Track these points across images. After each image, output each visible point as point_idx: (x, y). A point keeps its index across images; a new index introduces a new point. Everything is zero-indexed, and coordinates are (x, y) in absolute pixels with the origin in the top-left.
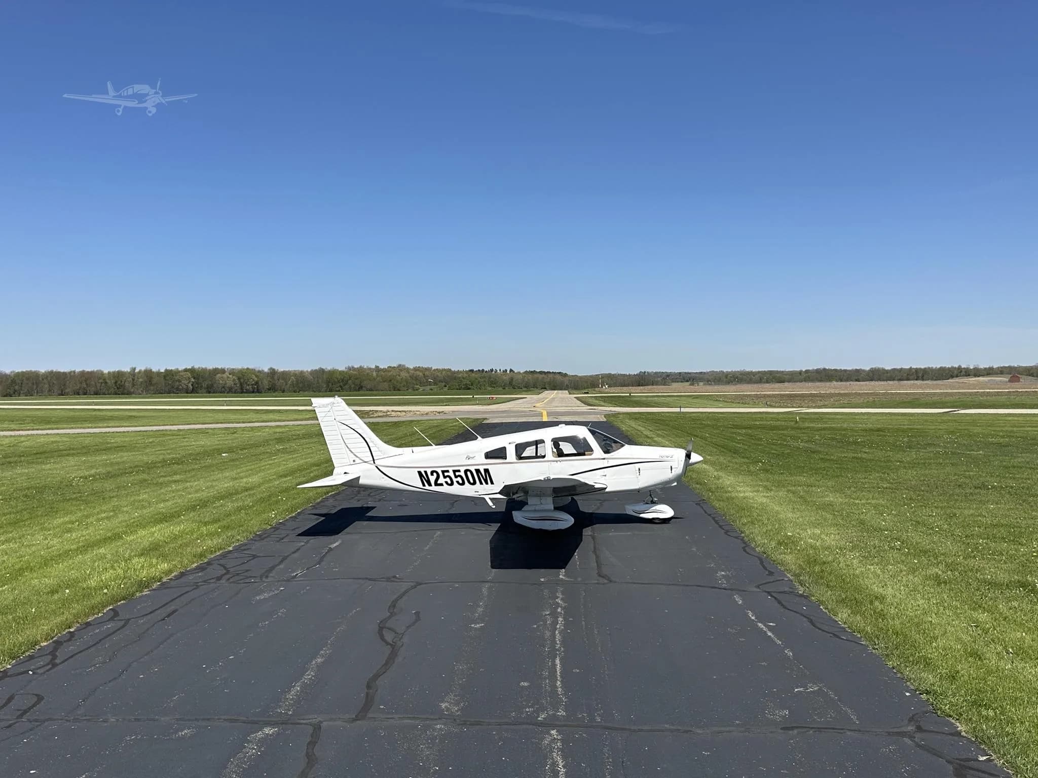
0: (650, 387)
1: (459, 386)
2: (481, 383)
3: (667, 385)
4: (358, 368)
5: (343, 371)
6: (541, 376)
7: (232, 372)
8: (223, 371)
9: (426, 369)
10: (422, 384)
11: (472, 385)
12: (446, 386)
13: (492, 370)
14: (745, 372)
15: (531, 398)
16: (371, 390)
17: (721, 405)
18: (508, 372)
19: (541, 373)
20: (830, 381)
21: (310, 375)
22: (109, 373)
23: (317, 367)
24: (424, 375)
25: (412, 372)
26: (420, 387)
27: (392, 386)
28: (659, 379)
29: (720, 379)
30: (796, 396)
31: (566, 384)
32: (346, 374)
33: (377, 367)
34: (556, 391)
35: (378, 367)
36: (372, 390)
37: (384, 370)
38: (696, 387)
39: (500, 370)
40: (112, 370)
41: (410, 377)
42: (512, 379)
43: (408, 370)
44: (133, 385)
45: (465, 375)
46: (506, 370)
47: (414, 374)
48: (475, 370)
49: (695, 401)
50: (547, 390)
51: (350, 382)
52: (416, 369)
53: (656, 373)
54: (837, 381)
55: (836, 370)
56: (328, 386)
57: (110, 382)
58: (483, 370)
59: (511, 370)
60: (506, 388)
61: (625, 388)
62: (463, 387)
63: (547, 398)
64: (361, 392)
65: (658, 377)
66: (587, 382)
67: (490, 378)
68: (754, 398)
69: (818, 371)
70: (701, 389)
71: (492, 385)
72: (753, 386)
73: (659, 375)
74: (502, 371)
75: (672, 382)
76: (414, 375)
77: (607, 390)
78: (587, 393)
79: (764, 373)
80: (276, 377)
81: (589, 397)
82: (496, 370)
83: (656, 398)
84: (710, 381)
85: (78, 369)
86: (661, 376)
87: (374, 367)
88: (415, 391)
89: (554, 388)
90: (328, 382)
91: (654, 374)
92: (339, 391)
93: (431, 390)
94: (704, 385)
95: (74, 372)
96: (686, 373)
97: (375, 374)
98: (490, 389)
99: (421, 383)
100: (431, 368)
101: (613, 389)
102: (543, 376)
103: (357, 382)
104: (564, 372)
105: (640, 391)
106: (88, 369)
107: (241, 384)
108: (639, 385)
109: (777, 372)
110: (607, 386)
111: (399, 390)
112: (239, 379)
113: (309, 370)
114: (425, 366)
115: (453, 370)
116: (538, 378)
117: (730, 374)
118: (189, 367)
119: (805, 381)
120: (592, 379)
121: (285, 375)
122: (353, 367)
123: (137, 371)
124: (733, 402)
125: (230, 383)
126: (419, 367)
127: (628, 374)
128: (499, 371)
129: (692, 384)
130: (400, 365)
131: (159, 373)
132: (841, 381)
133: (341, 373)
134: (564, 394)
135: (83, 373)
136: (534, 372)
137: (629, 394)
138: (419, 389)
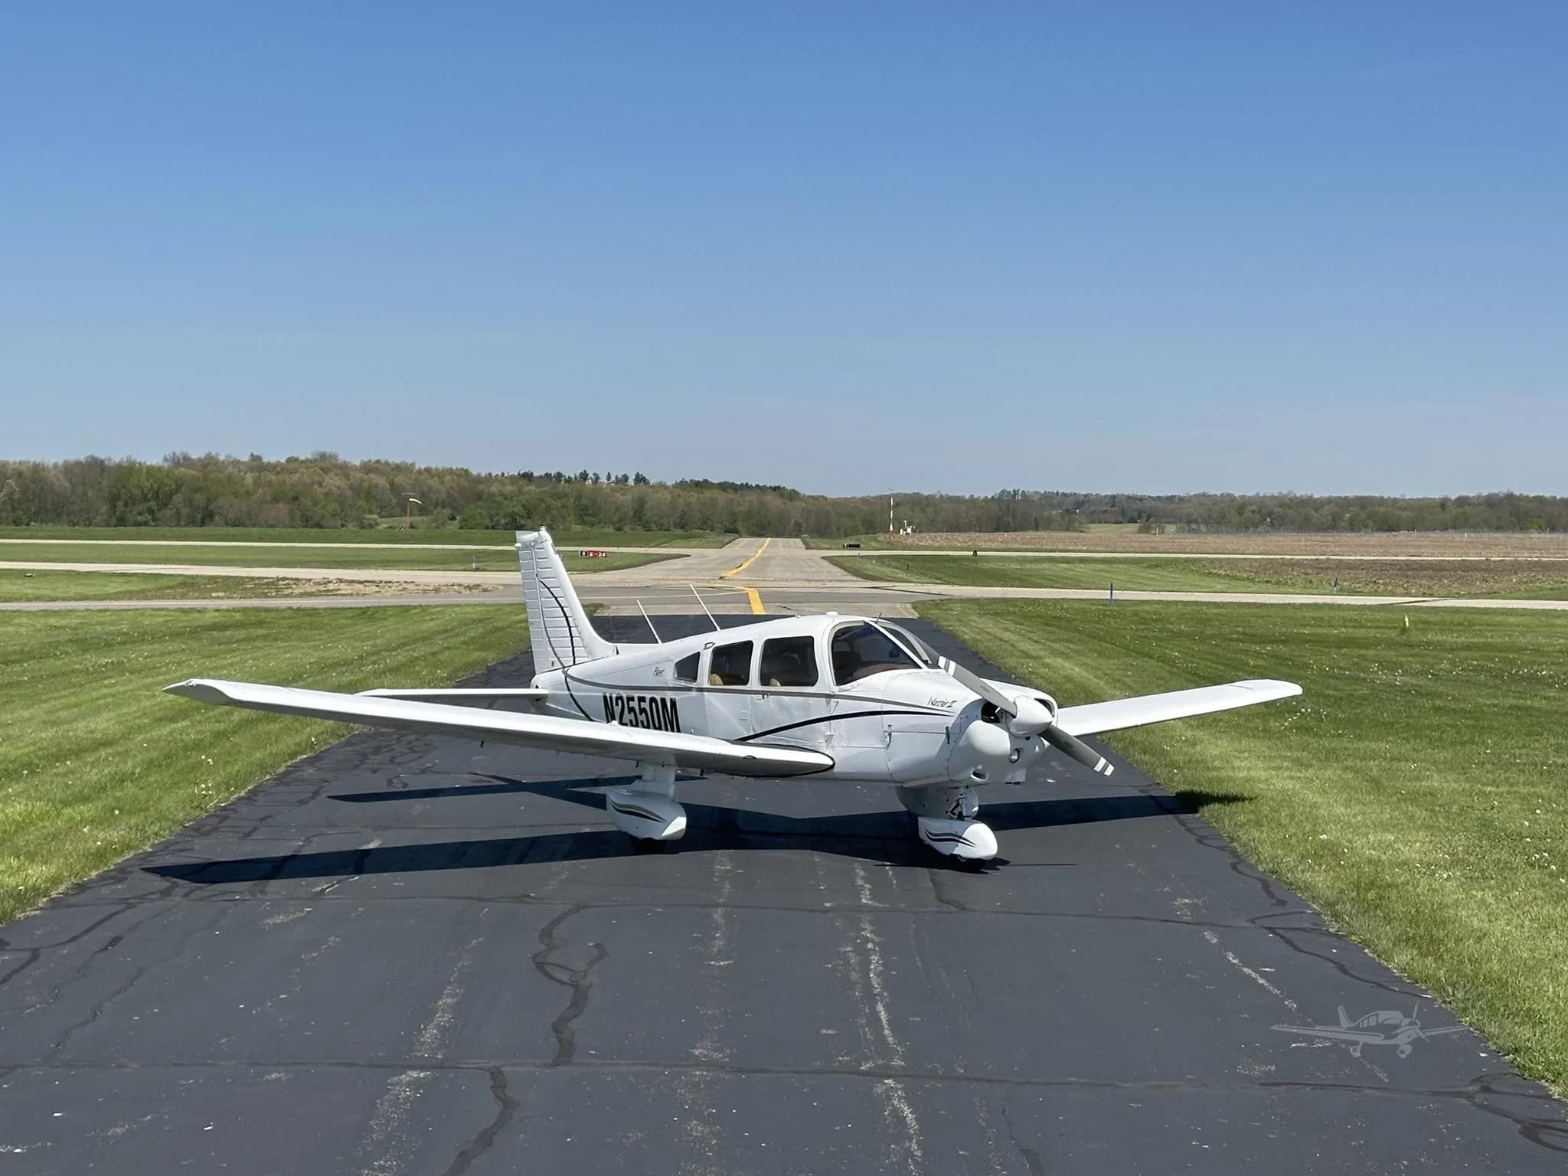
0: (1030, 534)
1: (491, 519)
2: (555, 512)
3: (1075, 530)
4: (200, 460)
5: (160, 469)
6: (722, 497)
9: (399, 468)
10: (386, 511)
11: (529, 516)
12: (453, 518)
13: (584, 476)
14: (1291, 500)
15: (703, 556)
16: (236, 524)
17: (1219, 587)
18: (631, 482)
19: (724, 486)
20: (1523, 529)
21: (60, 476)
23: (81, 455)
24: (392, 484)
25: (359, 475)
26: (379, 520)
27: (299, 514)
28: (1054, 512)
29: (1224, 517)
30: (1422, 567)
31: (793, 521)
32: (167, 476)
33: (255, 458)
34: (769, 539)
35: (259, 458)
36: (242, 523)
38: (1155, 538)
39: (609, 477)
41: (352, 488)
42: (641, 503)
43: (344, 469)
45: (509, 489)
46: (626, 478)
47: (362, 480)
48: (535, 475)
49: (1151, 573)
50: (741, 537)
51: (178, 498)
52: (368, 468)
53: (1047, 497)
54: (1541, 529)
55: (1540, 500)
56: (114, 507)
58: (559, 475)
59: (640, 479)
60: (627, 529)
61: (961, 538)
62: (503, 521)
63: (748, 558)
64: (208, 530)
65: (1053, 507)
66: (851, 516)
67: (579, 497)
68: (1310, 571)
69: (1492, 503)
70: (1170, 543)
71: (586, 518)
72: (1314, 538)
73: (1054, 501)
74: (613, 478)
75: (1093, 522)
76: (366, 485)
77: (910, 541)
78: (857, 546)
79: (1345, 503)
81: (861, 557)
82: (597, 478)
83: (1046, 566)
84: (1195, 521)
86: (1060, 505)
87: (245, 458)
88: (366, 530)
89: (761, 529)
90: (113, 500)
91: (1040, 500)
92: (146, 524)
93: (412, 527)
94: (1178, 531)
96: (1129, 497)
97: (249, 478)
98: (579, 528)
99: (382, 508)
100: (413, 465)
101: (927, 539)
102: (731, 495)
103: (200, 499)
104: (789, 487)
105: (1004, 546)
108: (1000, 526)
109: (1382, 501)
110: (909, 530)
111: (319, 525)
113: (61, 462)
114: (397, 460)
115: (475, 473)
116: (714, 501)
117: (1251, 504)
119: (1455, 528)
120: (866, 508)
122: (186, 458)
124: (1252, 580)
126: (378, 461)
127: (967, 497)
128: (603, 479)
129: (1145, 530)
130: (323, 456)
132: (1553, 529)
133: (151, 471)
134: (790, 548)
136: (701, 485)
137: (972, 553)
138: (377, 524)
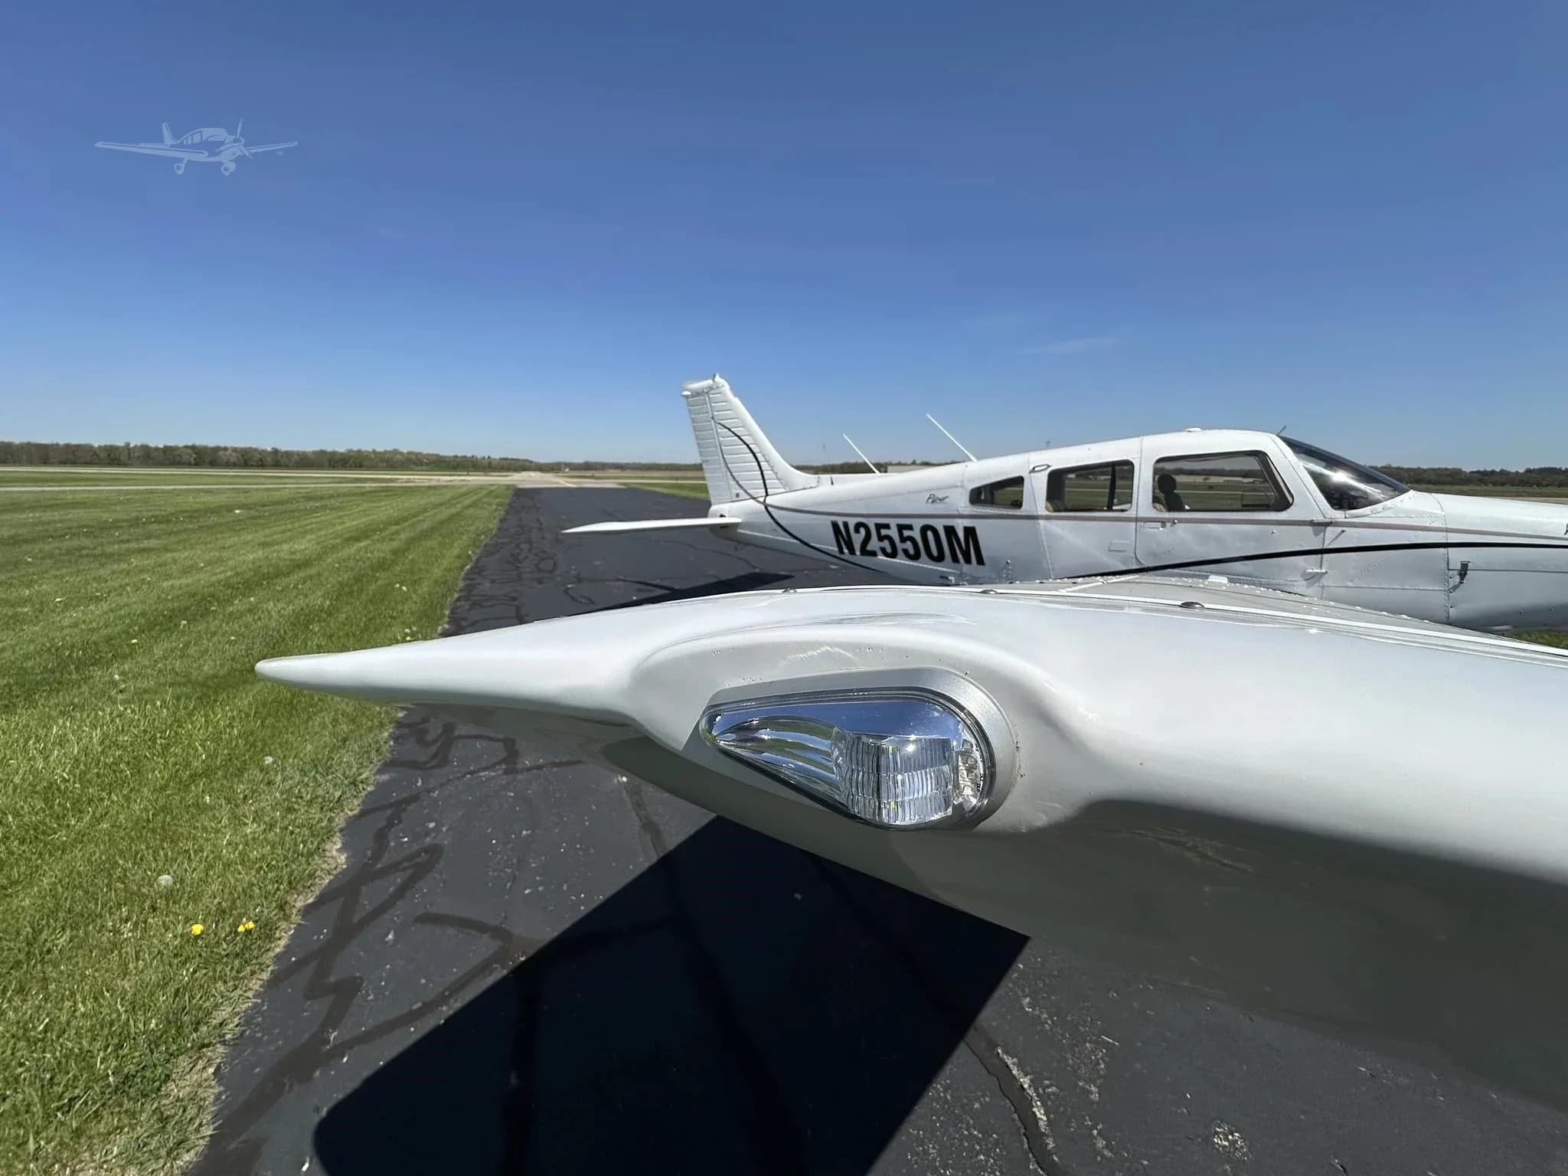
2: (466, 464)
4: (357, 451)
5: (344, 453)
7: (235, 450)
8: (225, 449)
9: (418, 453)
18: (487, 459)
21: (312, 454)
22: (100, 447)
23: (318, 449)
24: (417, 457)
25: (405, 454)
32: (347, 455)
33: (374, 450)
37: (380, 453)
40: (103, 444)
42: (490, 463)
43: (402, 454)
44: (130, 458)
45: (452, 459)
46: (485, 457)
47: (406, 456)
48: (460, 456)
57: (103, 455)
80: (279, 455)
85: (62, 442)
90: (330, 461)
95: (57, 444)
106: (74, 442)
107: (245, 461)
112: (243, 456)
118: (190, 444)
121: (288, 454)
123: (132, 445)
125: (233, 460)
130: (395, 450)
131: (157, 449)
133: (341, 454)
135: (67, 446)
136: (506, 459)
